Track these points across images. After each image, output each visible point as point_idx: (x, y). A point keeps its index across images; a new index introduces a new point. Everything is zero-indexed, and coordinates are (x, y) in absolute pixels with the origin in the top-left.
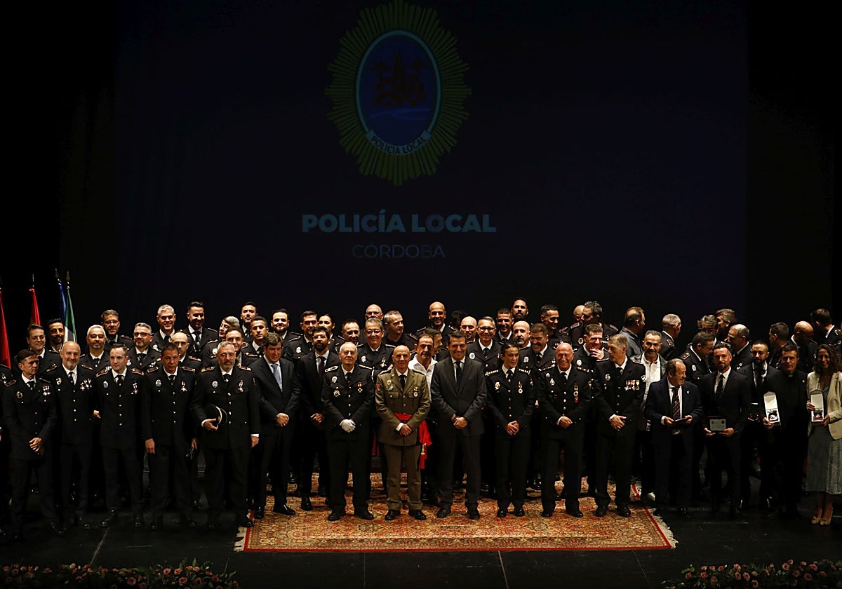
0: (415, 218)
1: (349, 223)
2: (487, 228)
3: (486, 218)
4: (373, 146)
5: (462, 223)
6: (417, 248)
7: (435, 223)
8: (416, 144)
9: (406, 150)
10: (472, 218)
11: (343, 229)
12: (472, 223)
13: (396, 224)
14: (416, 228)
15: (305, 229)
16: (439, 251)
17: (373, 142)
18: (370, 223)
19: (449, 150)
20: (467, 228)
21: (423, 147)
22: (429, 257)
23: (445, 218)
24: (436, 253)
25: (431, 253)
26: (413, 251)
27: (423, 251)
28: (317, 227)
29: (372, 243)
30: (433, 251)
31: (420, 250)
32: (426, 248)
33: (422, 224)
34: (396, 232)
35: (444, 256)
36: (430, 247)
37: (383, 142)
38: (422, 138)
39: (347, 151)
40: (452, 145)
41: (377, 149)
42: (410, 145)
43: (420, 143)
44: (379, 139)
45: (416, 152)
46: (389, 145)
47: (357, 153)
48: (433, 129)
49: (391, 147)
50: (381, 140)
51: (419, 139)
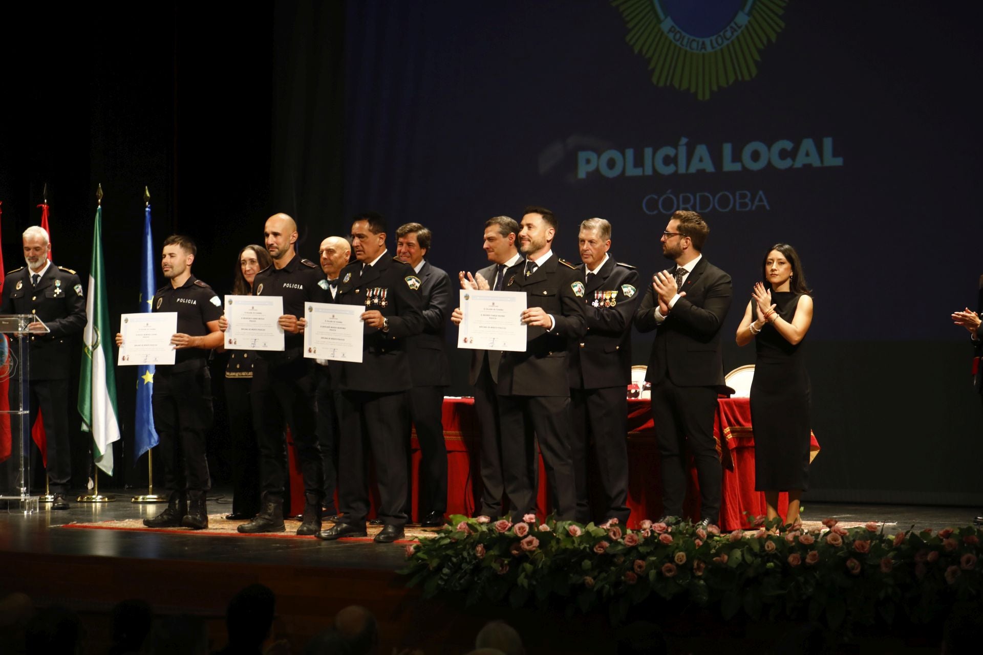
0: (727, 149)
1: (639, 162)
2: (832, 160)
3: (828, 143)
4: (671, 42)
5: (793, 154)
6: (731, 197)
7: (756, 156)
8: (728, 34)
9: (715, 44)
10: (808, 144)
11: (632, 171)
13: (701, 160)
14: (729, 166)
15: (582, 174)
16: (761, 200)
17: (671, 36)
18: (667, 160)
19: (773, 38)
20: (800, 162)
21: (738, 38)
22: (747, 209)
23: (769, 146)
24: (756, 203)
25: (750, 203)
26: (724, 202)
27: (738, 201)
28: (597, 170)
29: (669, 191)
30: (752, 200)
31: (735, 201)
32: (743, 196)
33: (736, 157)
34: (701, 172)
35: (768, 208)
36: (749, 194)
37: (684, 34)
38: (736, 24)
39: (636, 51)
40: (779, 30)
41: (676, 46)
42: (720, 36)
43: (733, 30)
44: (678, 29)
45: (728, 46)
46: (692, 38)
47: (649, 54)
48: (752, 7)
49: (694, 40)
50: (680, 30)
51: (733, 24)
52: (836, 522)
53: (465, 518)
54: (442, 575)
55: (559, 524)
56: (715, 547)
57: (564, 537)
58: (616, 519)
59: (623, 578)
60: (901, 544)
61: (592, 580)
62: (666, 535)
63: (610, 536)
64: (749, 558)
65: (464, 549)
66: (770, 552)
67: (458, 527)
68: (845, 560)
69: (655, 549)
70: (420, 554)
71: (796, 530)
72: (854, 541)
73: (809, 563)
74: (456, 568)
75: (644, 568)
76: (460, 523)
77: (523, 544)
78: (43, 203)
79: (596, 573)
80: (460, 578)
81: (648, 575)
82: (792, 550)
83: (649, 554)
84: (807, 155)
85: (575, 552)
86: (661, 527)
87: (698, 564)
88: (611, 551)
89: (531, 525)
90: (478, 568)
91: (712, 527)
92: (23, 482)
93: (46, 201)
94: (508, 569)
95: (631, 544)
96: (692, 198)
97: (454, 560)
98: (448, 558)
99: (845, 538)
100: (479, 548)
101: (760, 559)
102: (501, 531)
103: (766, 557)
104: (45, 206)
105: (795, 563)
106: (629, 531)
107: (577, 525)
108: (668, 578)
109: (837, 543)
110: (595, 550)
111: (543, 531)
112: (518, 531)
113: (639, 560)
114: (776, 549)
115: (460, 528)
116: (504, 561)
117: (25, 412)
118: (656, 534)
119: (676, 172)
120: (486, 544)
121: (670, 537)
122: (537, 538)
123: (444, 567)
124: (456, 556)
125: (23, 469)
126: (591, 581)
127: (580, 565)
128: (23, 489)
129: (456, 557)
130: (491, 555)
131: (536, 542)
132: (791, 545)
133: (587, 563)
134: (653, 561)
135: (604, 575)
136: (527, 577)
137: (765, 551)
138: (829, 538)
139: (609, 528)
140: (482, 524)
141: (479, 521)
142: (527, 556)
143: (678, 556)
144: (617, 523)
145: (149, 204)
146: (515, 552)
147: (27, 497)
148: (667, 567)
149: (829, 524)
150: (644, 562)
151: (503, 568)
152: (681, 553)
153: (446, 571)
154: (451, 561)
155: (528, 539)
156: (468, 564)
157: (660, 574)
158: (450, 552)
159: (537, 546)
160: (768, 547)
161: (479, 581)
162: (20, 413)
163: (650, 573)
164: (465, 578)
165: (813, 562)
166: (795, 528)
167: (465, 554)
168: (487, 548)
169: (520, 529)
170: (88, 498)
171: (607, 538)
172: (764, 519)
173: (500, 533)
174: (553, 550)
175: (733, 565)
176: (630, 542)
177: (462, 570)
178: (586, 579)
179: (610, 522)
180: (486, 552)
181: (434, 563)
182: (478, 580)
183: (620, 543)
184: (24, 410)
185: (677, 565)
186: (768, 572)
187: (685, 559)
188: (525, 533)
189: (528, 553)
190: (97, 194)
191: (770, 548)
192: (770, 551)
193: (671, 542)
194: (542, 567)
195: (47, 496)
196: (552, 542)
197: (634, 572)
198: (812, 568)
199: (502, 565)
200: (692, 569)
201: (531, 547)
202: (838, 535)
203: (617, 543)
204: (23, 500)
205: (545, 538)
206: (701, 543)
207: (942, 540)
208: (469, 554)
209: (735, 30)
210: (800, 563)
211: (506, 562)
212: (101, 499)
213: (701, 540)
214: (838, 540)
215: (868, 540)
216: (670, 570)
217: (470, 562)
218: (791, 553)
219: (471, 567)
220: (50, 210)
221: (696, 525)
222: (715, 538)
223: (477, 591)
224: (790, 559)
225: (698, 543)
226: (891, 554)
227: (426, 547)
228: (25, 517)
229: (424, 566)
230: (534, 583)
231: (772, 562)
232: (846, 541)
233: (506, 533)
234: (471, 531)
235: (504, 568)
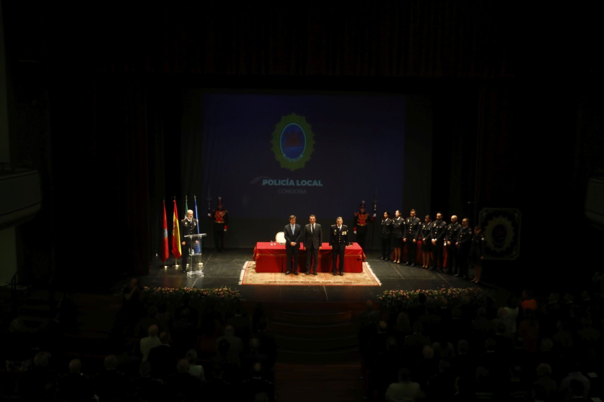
0: (298, 181)
1: (277, 182)
2: (320, 185)
3: (319, 182)
5: (312, 183)
6: (298, 191)
7: (304, 183)
10: (315, 181)
11: (276, 184)
12: (315, 183)
13: (292, 183)
14: (298, 184)
15: (264, 185)
16: (305, 192)
17: (285, 158)
18: (284, 183)
19: (308, 160)
20: (313, 185)
22: (302, 193)
23: (307, 181)
27: (300, 192)
28: (267, 184)
29: (284, 189)
33: (300, 183)
34: (292, 186)
36: (302, 190)
39: (277, 160)
41: (286, 160)
42: (296, 159)
43: (299, 158)
45: (298, 161)
46: (290, 159)
47: (280, 161)
48: (304, 154)
50: (288, 157)
96: (289, 190)
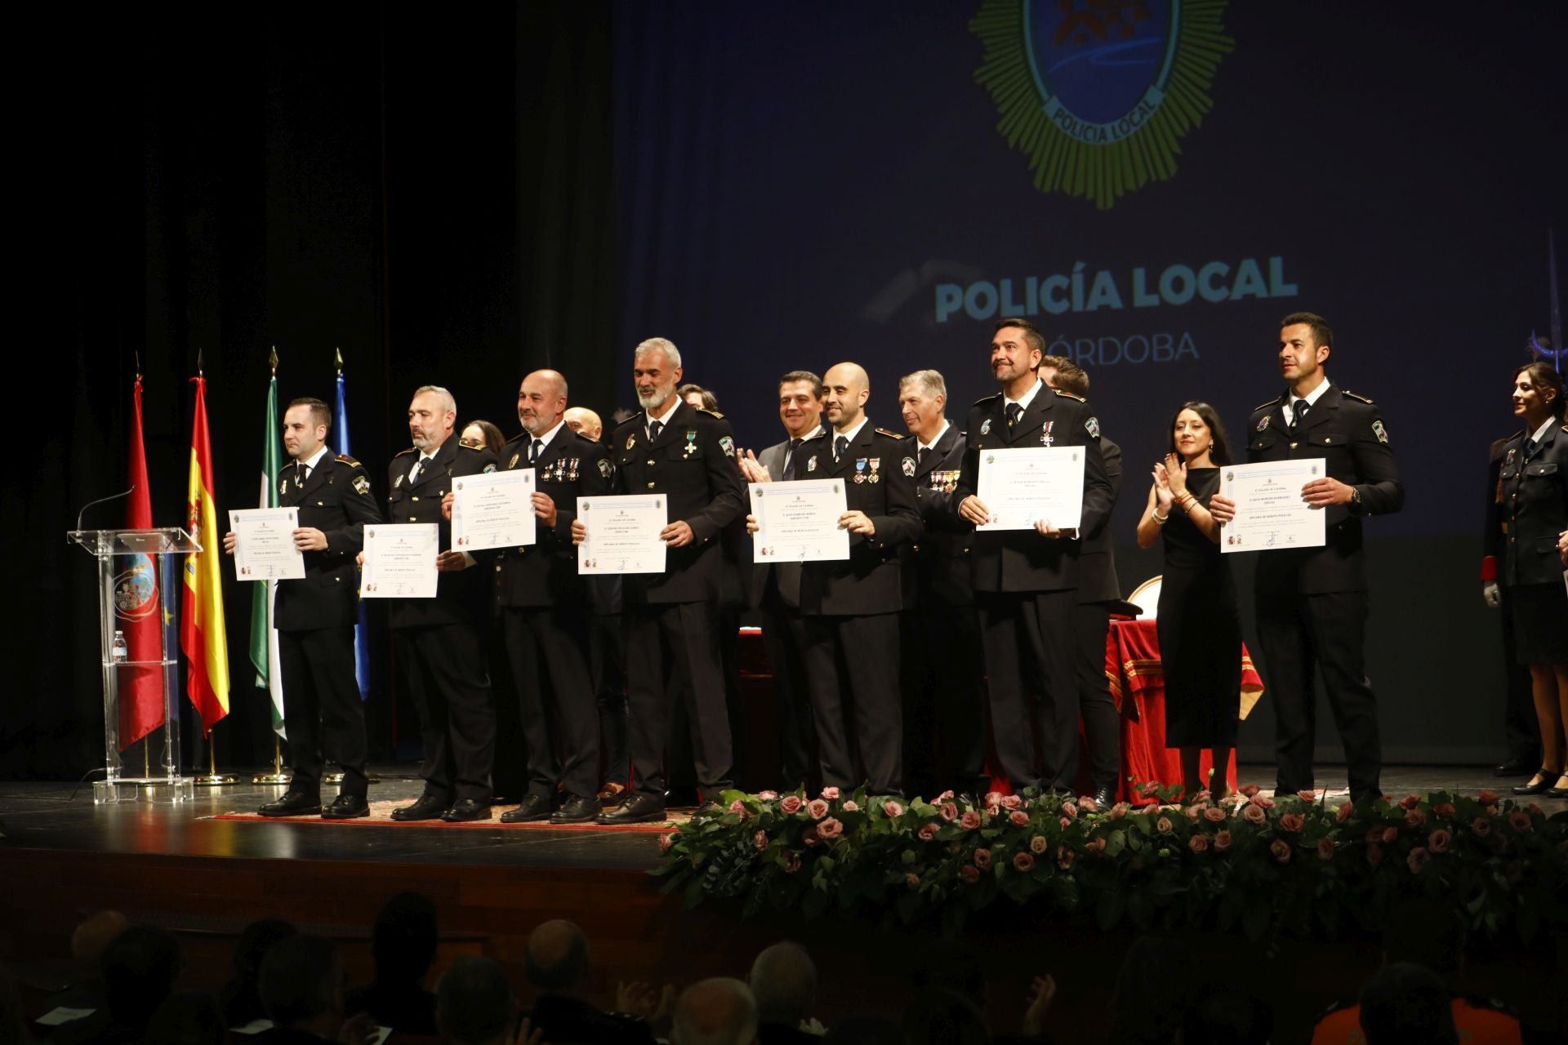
0: (1139, 275)
1: (1019, 297)
2: (1280, 289)
3: (1276, 264)
4: (1058, 131)
5: (1228, 281)
6: (1146, 342)
7: (1178, 285)
9: (1118, 132)
10: (1249, 267)
13: (1104, 292)
14: (1142, 299)
15: (942, 315)
16: (1187, 346)
17: (1058, 122)
18: (1059, 294)
19: (1198, 123)
20: (1239, 291)
21: (1149, 122)
22: (1169, 359)
23: (1196, 271)
24: (1181, 350)
25: (1172, 352)
26: (1137, 349)
27: (1156, 348)
28: (962, 311)
29: (1061, 337)
30: (1175, 346)
31: (1151, 346)
32: (1163, 341)
33: (1152, 287)
34: (1104, 309)
35: (1196, 356)
36: (1170, 338)
37: (1075, 119)
38: (1146, 103)
39: (1012, 142)
40: (1205, 110)
41: (1065, 135)
42: (1125, 120)
43: (1143, 112)
44: (1067, 112)
45: (1136, 134)
46: (1087, 124)
47: (1029, 149)
48: (1168, 80)
49: (1089, 127)
50: (1072, 115)
51: (1142, 104)
52: (1259, 789)
53: (743, 794)
54: (708, 876)
55: (874, 801)
56: (1090, 828)
57: (879, 818)
58: (950, 791)
59: (959, 874)
60: (1348, 818)
61: (917, 878)
62: (1020, 813)
63: (942, 815)
64: (1135, 843)
65: (739, 838)
66: (1165, 834)
67: (731, 808)
68: (1269, 842)
69: (1005, 832)
70: (678, 847)
71: (1201, 802)
72: (1282, 815)
73: (1219, 848)
74: (728, 865)
75: (989, 860)
76: (735, 802)
77: (820, 830)
78: (198, 375)
79: (922, 869)
80: (734, 879)
81: (993, 870)
82: (1195, 830)
83: (996, 839)
84: (1249, 281)
85: (893, 838)
86: (1012, 801)
87: (1063, 853)
88: (943, 838)
89: (833, 802)
90: (758, 864)
91: (1086, 800)
92: (170, 758)
93: (201, 372)
94: (799, 865)
95: (970, 827)
96: (1093, 346)
97: (725, 853)
98: (717, 850)
99: (1268, 811)
100: (760, 836)
101: (1151, 844)
102: (789, 812)
103: (1159, 841)
104: (200, 380)
105: (1199, 848)
106: (969, 809)
107: (897, 801)
108: (1022, 873)
109: (1257, 818)
110: (920, 836)
111: (848, 810)
112: (813, 811)
113: (982, 848)
114: (1173, 829)
115: (734, 809)
116: (794, 854)
117: (172, 662)
118: (1007, 812)
119: (1070, 311)
120: (768, 830)
121: (1025, 816)
122: (840, 821)
123: (711, 864)
124: (728, 848)
125: (170, 741)
126: (915, 880)
127: (900, 859)
128: (171, 768)
129: (727, 850)
130: (777, 846)
131: (838, 826)
132: (1194, 823)
133: (909, 855)
134: (1002, 850)
135: (933, 870)
136: (825, 875)
137: (1158, 832)
138: (1246, 812)
139: (940, 804)
140: (765, 802)
141: (762, 798)
142: (825, 845)
143: (1036, 842)
144: (953, 796)
145: (342, 372)
146: (809, 841)
147: (176, 779)
148: (1019, 858)
149: (1249, 792)
150: (988, 852)
151: (792, 863)
152: (1040, 838)
153: (713, 869)
154: (721, 856)
155: (826, 822)
156: (744, 859)
157: (1010, 867)
158: (718, 843)
159: (839, 832)
160: (1162, 827)
161: (758, 883)
162: (164, 664)
163: (996, 867)
164: (742, 878)
165: (1223, 847)
166: (1201, 799)
167: (740, 845)
168: (770, 836)
169: (815, 808)
170: (267, 779)
171: (938, 819)
172: (1157, 787)
173: (790, 815)
174: (863, 836)
175: (1113, 853)
176: (969, 823)
177: (735, 867)
178: (907, 877)
179: (943, 796)
180: (769, 841)
181: (698, 858)
182: (758, 880)
183: (955, 825)
184: (169, 659)
185: (1035, 856)
186: (1162, 862)
187: (1044, 846)
188: (824, 814)
189: (827, 843)
190: (270, 361)
191: (1164, 828)
192: (1164, 832)
193: (1026, 822)
194: (846, 862)
195: (213, 777)
196: (861, 825)
197: (975, 866)
198: (1223, 855)
199: (791, 860)
200: (1055, 860)
201: (830, 833)
202: (1259, 808)
203: (951, 824)
204: (172, 783)
205: (851, 822)
206: (1068, 823)
207: (1404, 812)
208: (745, 844)
209: (1146, 112)
210: (1206, 848)
211: (796, 855)
212: (285, 779)
213: (1069, 819)
214: (1259, 815)
215: (1301, 814)
216: (1024, 862)
217: (747, 855)
218: (1193, 834)
219: (749, 863)
220: (207, 385)
221: (1062, 798)
222: (1089, 815)
223: (756, 897)
224: (1193, 843)
225: (1065, 822)
226: (1333, 833)
227: (689, 836)
228: (174, 806)
229: (685, 864)
230: (836, 884)
231: (1168, 847)
232: (1271, 816)
233: (798, 814)
234: (749, 813)
235: (795, 864)
